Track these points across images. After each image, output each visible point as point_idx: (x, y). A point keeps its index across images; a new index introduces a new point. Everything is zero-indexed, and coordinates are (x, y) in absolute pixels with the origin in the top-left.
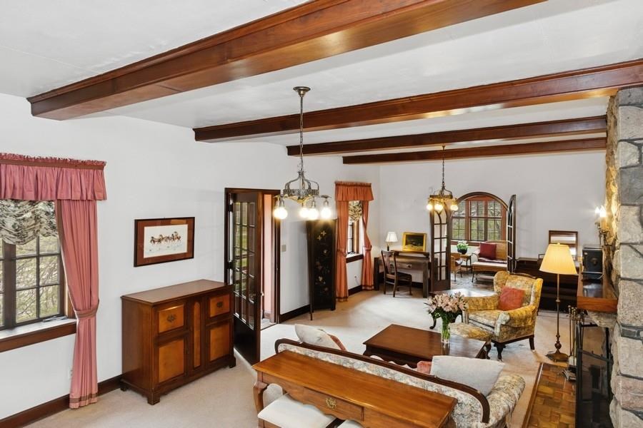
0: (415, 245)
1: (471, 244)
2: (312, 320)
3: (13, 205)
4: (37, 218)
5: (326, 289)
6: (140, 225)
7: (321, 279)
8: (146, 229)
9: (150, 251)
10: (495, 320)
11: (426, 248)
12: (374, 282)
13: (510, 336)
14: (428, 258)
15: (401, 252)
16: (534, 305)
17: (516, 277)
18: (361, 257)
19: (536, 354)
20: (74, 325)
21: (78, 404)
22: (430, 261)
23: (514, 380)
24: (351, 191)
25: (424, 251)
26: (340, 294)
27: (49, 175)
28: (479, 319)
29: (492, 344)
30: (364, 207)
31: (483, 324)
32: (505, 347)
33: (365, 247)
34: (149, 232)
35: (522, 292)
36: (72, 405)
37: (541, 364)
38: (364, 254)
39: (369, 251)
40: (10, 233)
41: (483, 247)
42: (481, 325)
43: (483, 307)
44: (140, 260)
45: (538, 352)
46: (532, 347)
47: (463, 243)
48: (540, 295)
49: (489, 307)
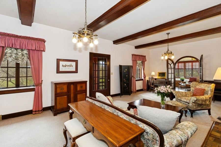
0: (162, 76)
1: (186, 78)
2: (121, 97)
3: (15, 50)
4: (23, 55)
5: (127, 88)
6: (58, 61)
7: (125, 85)
8: (60, 62)
9: (62, 69)
10: (190, 100)
11: (166, 77)
12: (147, 88)
13: (197, 108)
14: (166, 80)
15: (157, 79)
16: (210, 95)
17: (202, 84)
18: (142, 80)
19: (211, 117)
20: (34, 89)
21: (34, 113)
22: (167, 81)
23: (190, 125)
24: (137, 57)
25: (165, 78)
26: (133, 90)
27: (25, 41)
28: (182, 100)
29: (188, 110)
30: (143, 63)
31: (184, 102)
32: (194, 112)
33: (144, 77)
34: (61, 63)
35: (204, 90)
36: (33, 113)
37: (214, 122)
38: (143, 79)
39: (145, 78)
40: (13, 58)
41: (191, 79)
42: (183, 102)
43: (185, 95)
44: (58, 72)
45: (212, 116)
46: (210, 114)
47: (183, 77)
48: (213, 91)
49: (188, 96)
